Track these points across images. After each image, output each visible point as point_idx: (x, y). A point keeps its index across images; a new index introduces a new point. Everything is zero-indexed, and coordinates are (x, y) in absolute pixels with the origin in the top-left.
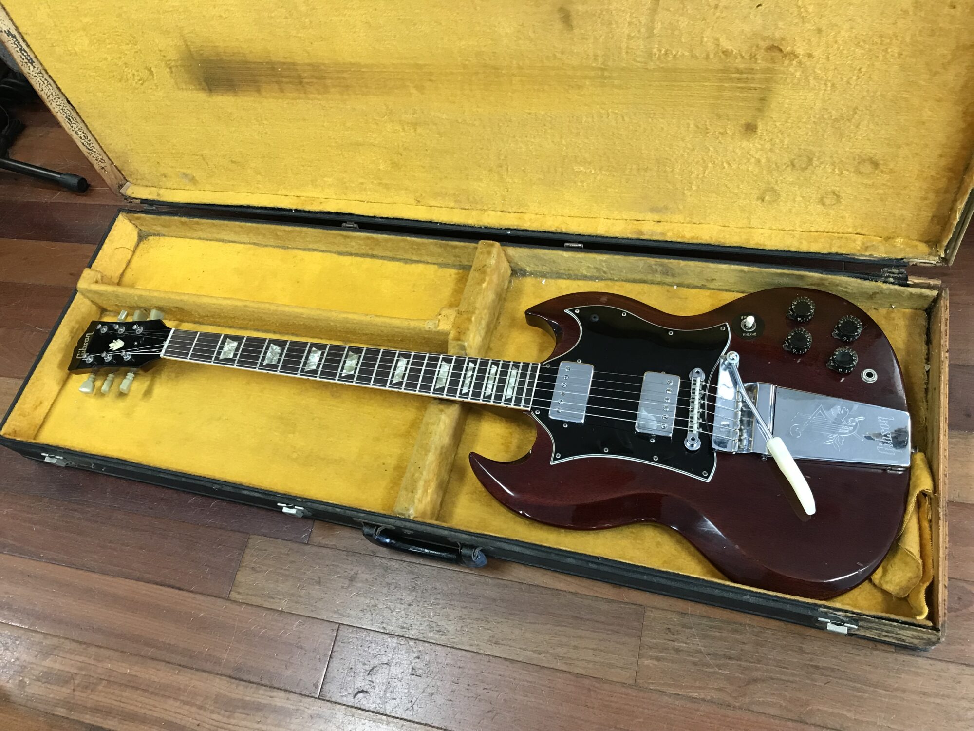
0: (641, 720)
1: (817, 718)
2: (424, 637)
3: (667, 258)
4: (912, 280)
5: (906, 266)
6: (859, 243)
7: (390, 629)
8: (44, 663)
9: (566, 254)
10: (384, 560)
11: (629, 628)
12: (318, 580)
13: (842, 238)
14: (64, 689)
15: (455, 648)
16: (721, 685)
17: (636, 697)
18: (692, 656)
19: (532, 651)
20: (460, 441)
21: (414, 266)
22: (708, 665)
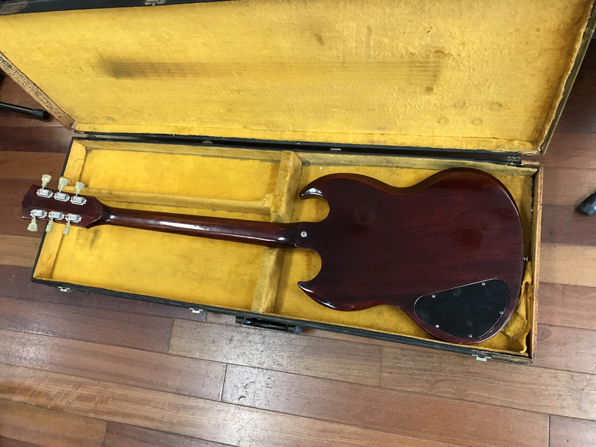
0: (383, 404)
1: (470, 398)
2: (271, 368)
3: (388, 156)
4: (524, 163)
5: (520, 155)
6: (494, 143)
7: (253, 364)
8: (78, 391)
9: (332, 156)
11: (375, 358)
12: (213, 341)
13: (485, 141)
14: (91, 404)
15: (288, 373)
16: (423, 384)
17: (380, 392)
18: (408, 371)
19: (327, 372)
21: (246, 161)
22: (416, 375)
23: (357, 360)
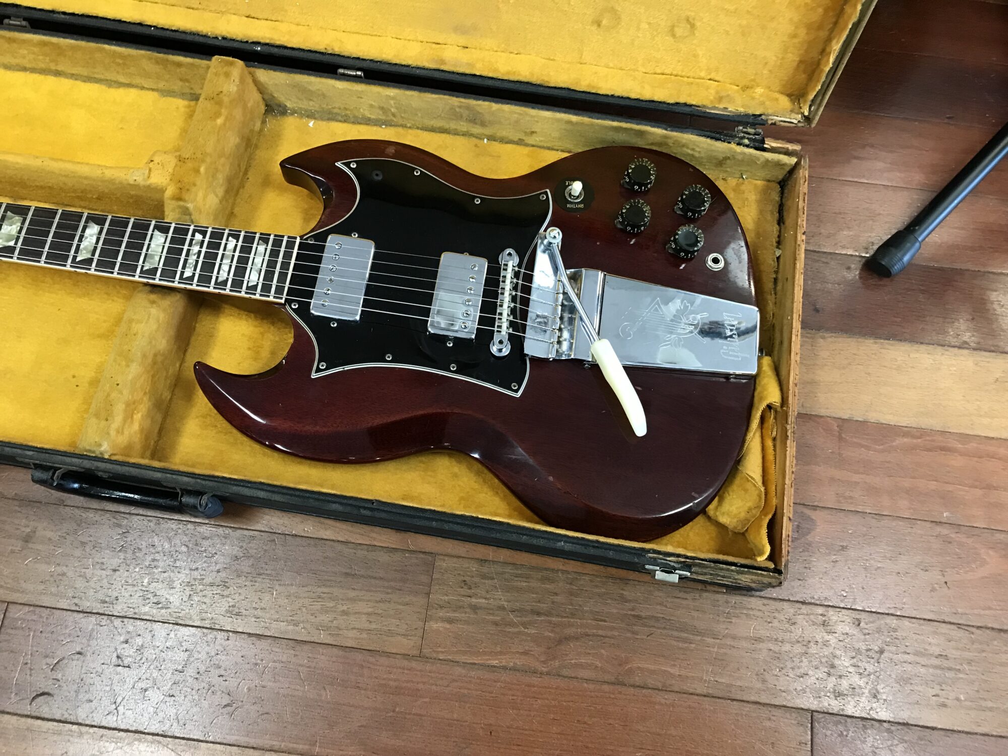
0: (427, 700)
1: (637, 678)
2: (135, 613)
3: (474, 99)
4: (770, 143)
5: (763, 125)
6: (712, 91)
7: (84, 604)
9: (340, 85)
10: (76, 510)
11: (415, 584)
13: (692, 83)
15: (181, 625)
16: (527, 648)
17: (421, 671)
18: (493, 614)
19: (287, 621)
20: (188, 344)
21: (122, 91)
22: (511, 624)
23: (370, 591)
